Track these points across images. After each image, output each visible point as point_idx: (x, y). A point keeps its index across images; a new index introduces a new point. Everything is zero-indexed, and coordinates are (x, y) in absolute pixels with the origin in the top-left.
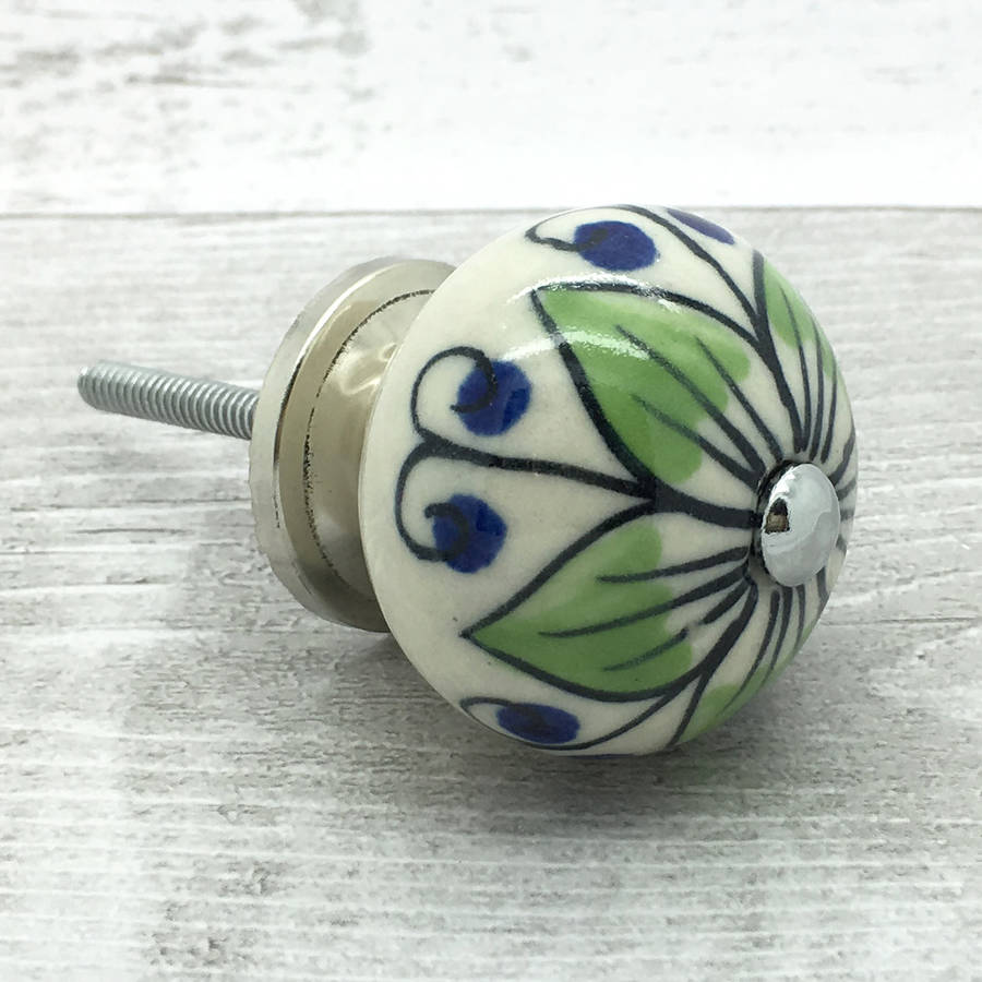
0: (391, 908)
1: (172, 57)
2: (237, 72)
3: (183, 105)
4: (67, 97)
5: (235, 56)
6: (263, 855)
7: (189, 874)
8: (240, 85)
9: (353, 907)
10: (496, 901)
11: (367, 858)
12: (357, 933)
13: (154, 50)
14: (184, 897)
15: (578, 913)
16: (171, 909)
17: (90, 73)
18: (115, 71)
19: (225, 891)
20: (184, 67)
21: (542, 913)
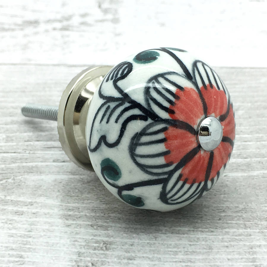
0: (145, 255)
1: (65, 23)
2: (83, 28)
3: (68, 36)
4: (36, 33)
5: (83, 23)
6: (105, 239)
7: (84, 244)
8: (84, 31)
9: (133, 255)
10: (176, 253)
11: (136, 241)
12: (135, 262)
13: (60, 21)
14: (83, 250)
15: (201, 257)
16: (79, 254)
17: (42, 27)
18: (49, 27)
19: (95, 249)
20: (69, 26)
21: (190, 257)
